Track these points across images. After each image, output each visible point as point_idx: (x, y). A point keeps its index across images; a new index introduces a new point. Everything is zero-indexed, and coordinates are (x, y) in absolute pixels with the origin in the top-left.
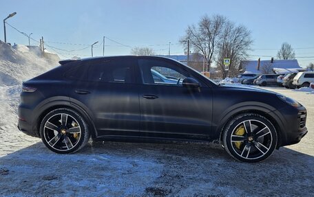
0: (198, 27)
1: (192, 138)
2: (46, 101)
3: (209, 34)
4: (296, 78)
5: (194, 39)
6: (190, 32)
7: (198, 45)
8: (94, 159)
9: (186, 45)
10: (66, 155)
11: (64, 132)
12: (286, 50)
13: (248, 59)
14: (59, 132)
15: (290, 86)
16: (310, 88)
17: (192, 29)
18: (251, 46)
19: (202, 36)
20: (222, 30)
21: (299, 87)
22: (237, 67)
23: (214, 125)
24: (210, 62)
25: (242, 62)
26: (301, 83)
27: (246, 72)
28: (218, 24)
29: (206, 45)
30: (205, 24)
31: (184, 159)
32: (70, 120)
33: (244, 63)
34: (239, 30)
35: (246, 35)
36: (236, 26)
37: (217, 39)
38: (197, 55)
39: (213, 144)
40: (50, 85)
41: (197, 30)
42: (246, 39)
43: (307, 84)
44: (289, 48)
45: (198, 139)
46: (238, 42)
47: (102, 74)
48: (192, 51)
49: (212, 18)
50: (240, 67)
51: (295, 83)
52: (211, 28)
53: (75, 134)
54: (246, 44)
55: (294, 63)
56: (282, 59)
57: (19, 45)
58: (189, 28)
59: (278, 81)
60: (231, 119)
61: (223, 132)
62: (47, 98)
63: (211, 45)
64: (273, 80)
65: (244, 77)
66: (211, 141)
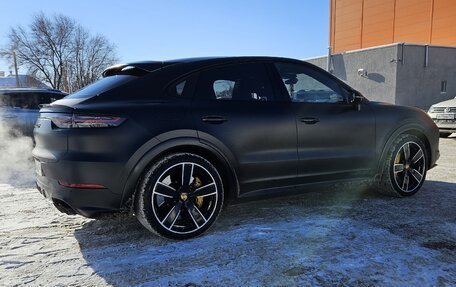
0: (29, 31)
6: (16, 40)
7: (34, 59)
9: (12, 60)
11: (184, 196)
17: (19, 33)
20: (72, 39)
30: (42, 27)
35: (109, 49)
36: (93, 34)
41: (29, 37)
42: (110, 56)
49: (50, 17)
58: (14, 31)
62: (156, 134)
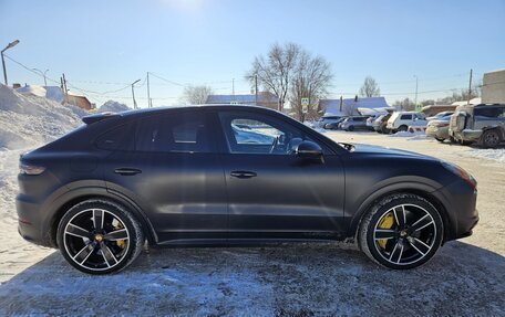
0: (267, 58)
1: (312, 237)
2: (64, 189)
3: (281, 67)
4: (391, 120)
5: (262, 74)
6: (258, 66)
7: (268, 81)
8: (155, 285)
9: (254, 82)
10: (107, 277)
11: (99, 238)
12: (369, 86)
13: (328, 98)
14: (92, 239)
15: (384, 130)
16: (408, 133)
17: (260, 61)
18: (332, 81)
19: (272, 70)
20: (298, 61)
21: (394, 131)
22: (315, 108)
23: (347, 215)
24: (282, 102)
25: (321, 101)
26: (397, 127)
27: (326, 115)
28: (291, 55)
29: (277, 81)
30: (276, 54)
31: (301, 269)
32: (109, 218)
33: (323, 103)
34: (317, 62)
35: (326, 68)
36: (314, 56)
37: (291, 73)
38: (267, 94)
39: (345, 245)
40: (70, 160)
41: (267, 63)
42: (326, 74)
43: (404, 127)
44: (373, 83)
45: (321, 238)
46: (317, 76)
47: (155, 134)
48: (261, 89)
49: (283, 47)
50: (319, 109)
51: (389, 126)
52: (282, 59)
53: (119, 241)
54: (326, 79)
55: (381, 102)
56: (365, 96)
57: (32, 86)
58: (256, 59)
59: (368, 124)
60: (373, 204)
61: (361, 225)
62: (65, 183)
63: (284, 81)
64: (361, 123)
65: (326, 121)
66: (341, 239)
